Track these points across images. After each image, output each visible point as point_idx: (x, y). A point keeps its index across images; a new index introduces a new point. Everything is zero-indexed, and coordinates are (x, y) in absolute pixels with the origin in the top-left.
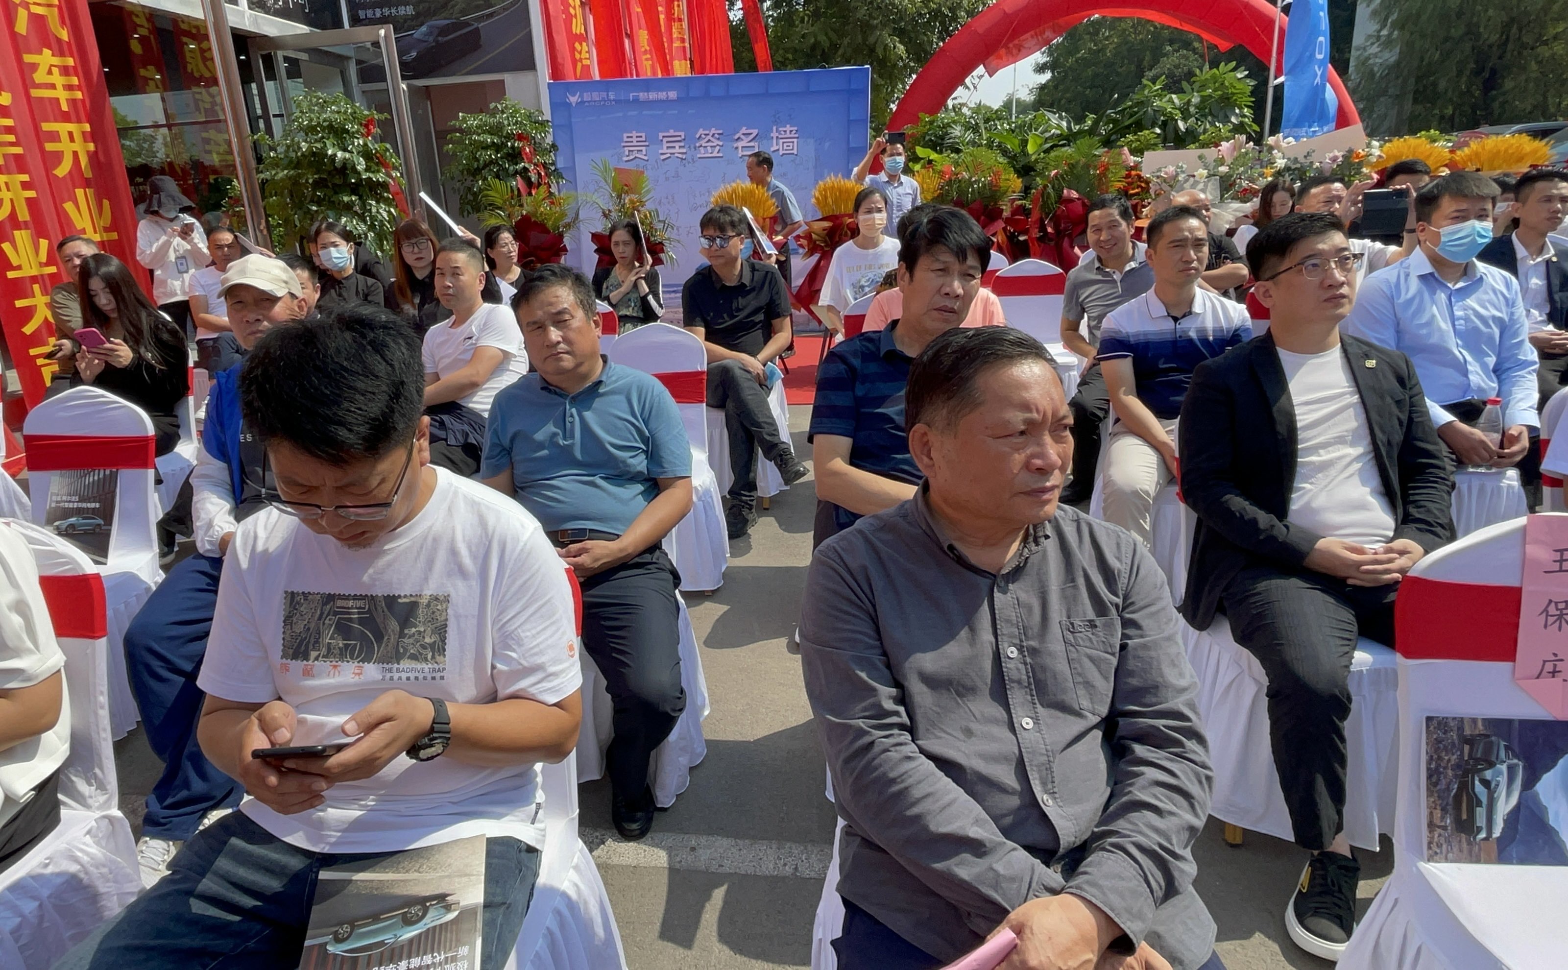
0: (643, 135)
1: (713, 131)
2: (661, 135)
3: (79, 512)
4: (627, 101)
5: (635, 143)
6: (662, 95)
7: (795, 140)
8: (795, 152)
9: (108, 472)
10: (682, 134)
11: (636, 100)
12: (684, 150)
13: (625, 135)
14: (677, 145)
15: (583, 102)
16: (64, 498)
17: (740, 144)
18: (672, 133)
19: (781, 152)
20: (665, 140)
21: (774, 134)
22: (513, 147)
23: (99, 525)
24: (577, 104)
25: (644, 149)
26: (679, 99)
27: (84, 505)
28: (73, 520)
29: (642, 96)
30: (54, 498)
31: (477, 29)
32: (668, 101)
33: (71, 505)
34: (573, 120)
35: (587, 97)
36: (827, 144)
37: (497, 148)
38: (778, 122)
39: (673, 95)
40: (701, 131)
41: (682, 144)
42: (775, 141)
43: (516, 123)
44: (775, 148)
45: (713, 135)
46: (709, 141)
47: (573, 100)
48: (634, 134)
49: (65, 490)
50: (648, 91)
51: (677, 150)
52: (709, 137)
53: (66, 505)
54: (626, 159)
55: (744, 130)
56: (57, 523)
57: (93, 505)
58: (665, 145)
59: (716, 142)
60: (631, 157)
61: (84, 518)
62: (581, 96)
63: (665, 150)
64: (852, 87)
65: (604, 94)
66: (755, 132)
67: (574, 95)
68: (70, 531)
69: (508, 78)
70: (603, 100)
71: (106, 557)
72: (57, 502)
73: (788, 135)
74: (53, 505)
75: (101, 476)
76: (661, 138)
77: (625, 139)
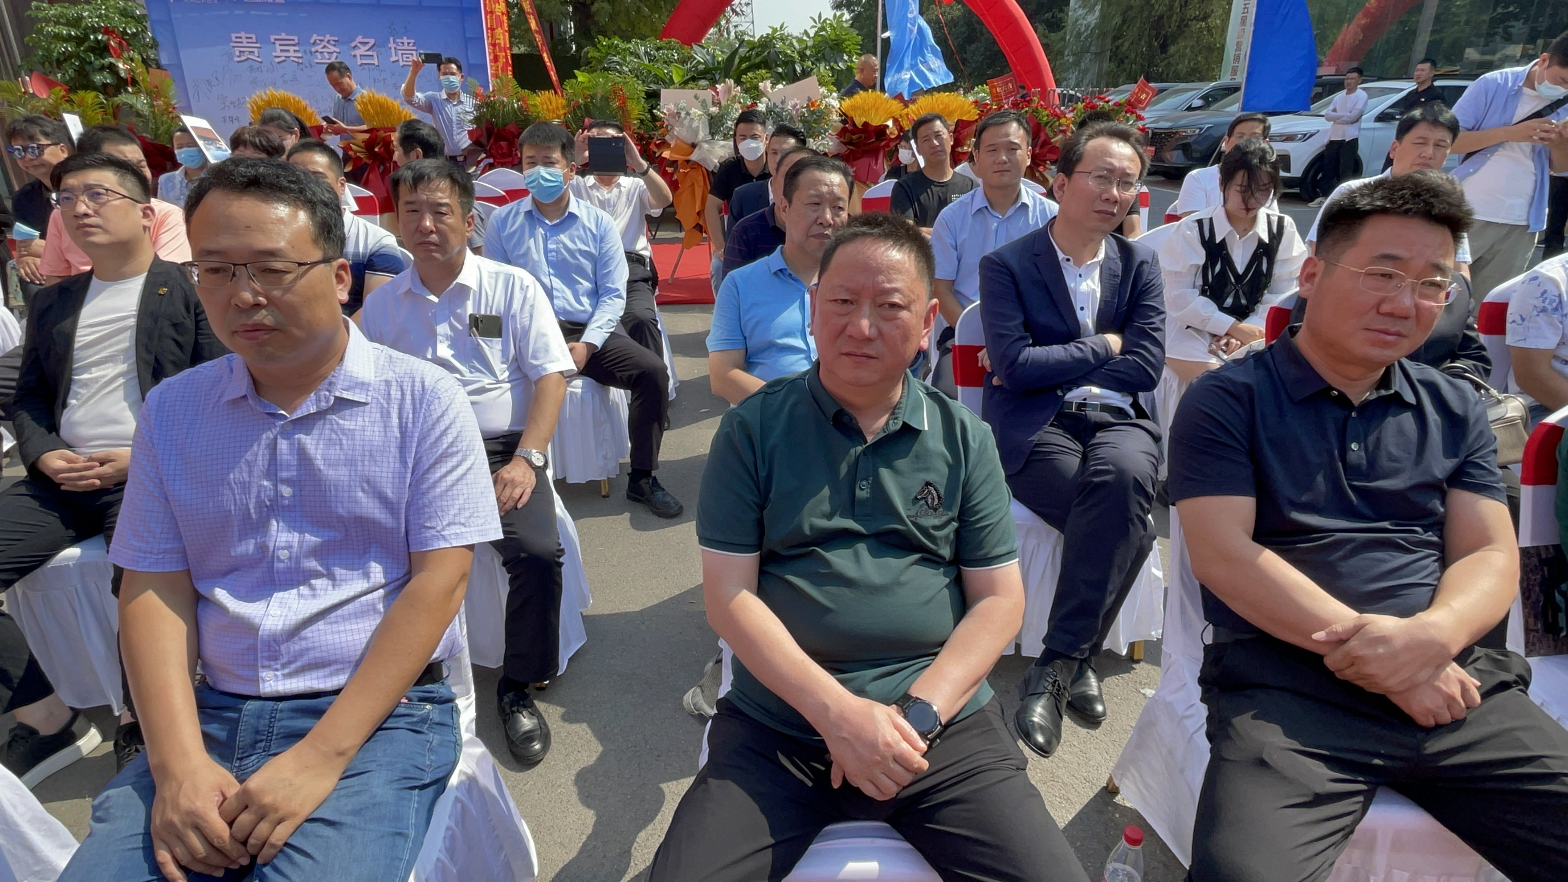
1: (328, 37)
5: (245, 45)
10: (296, 38)
12: (299, 55)
13: (233, 36)
14: (292, 48)
17: (358, 52)
18: (283, 36)
19: (401, 63)
20: (277, 42)
21: (392, 45)
22: (97, 40)
25: (256, 50)
26: (287, 3)
32: (275, 3)
34: (173, 16)
37: (79, 40)
38: (397, 35)
40: (315, 37)
41: (297, 48)
42: (393, 50)
44: (394, 58)
45: (328, 42)
46: (324, 47)
48: (243, 34)
51: (292, 54)
52: (325, 43)
54: (237, 59)
55: (360, 39)
58: (279, 48)
59: (332, 49)
60: (243, 58)
63: (279, 54)
66: (372, 41)
73: (406, 47)
76: (273, 40)
77: (234, 39)
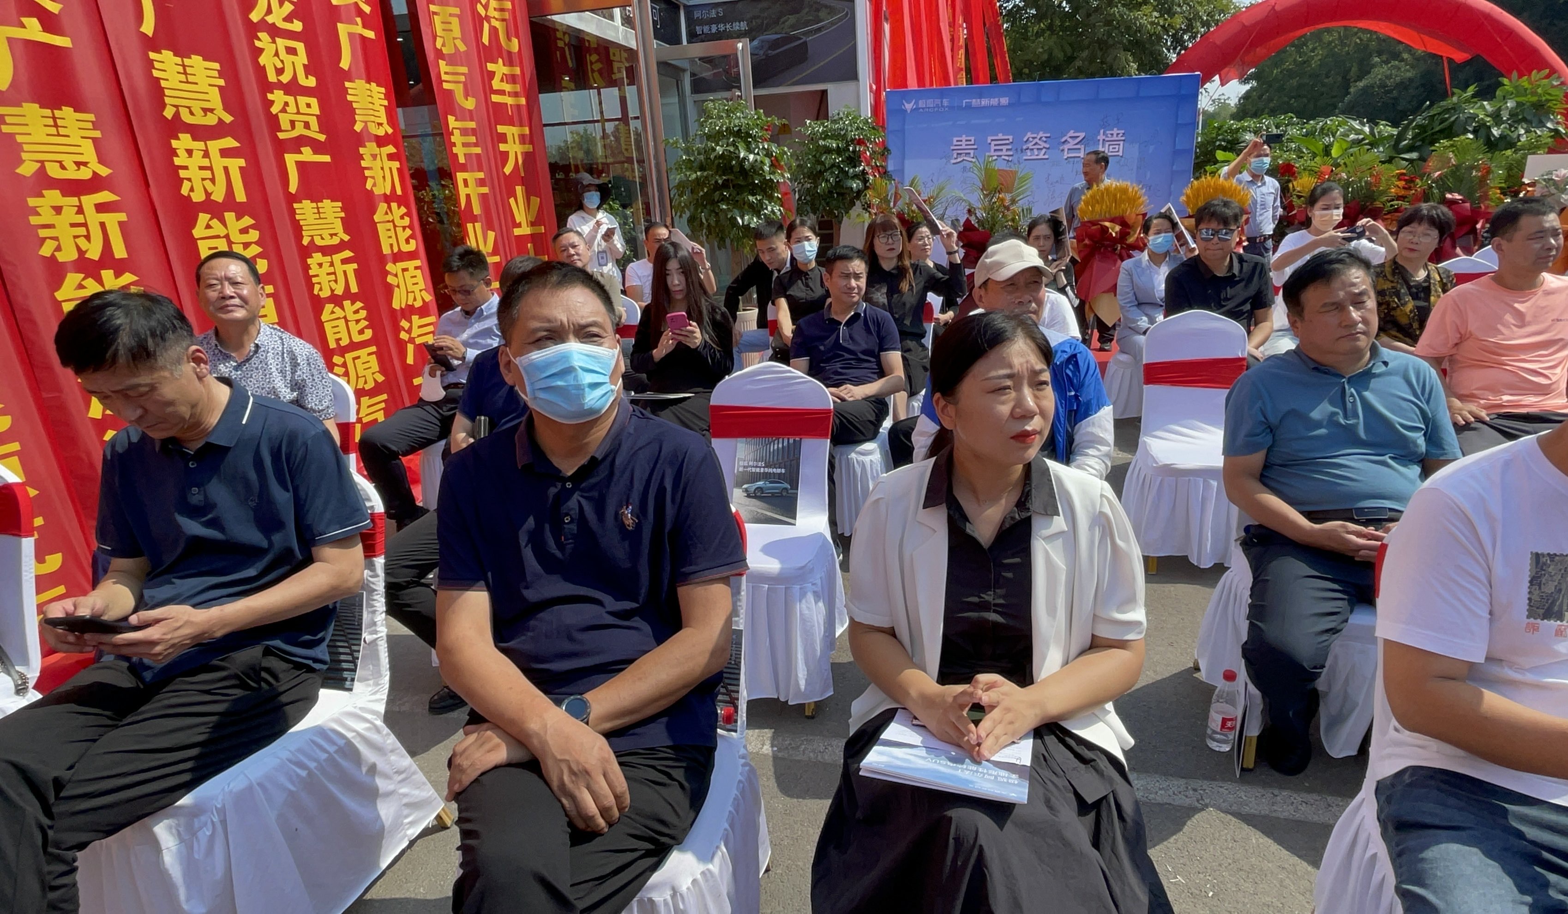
0: (973, 139)
1: (1041, 134)
2: (989, 139)
3: (765, 476)
4: (960, 108)
5: (964, 147)
6: (994, 102)
7: (1121, 143)
8: (1120, 154)
9: (791, 441)
10: (1011, 138)
11: (969, 107)
12: (1011, 153)
13: (955, 139)
14: (1004, 148)
15: (917, 109)
16: (751, 463)
17: (1066, 147)
18: (1000, 136)
20: (993, 143)
21: (1101, 137)
22: (854, 151)
23: (786, 489)
24: (912, 110)
25: (972, 152)
26: (1010, 105)
27: (771, 470)
28: (760, 483)
29: (975, 102)
30: (741, 463)
31: (805, 43)
32: (999, 106)
33: (758, 470)
34: (906, 127)
35: (921, 104)
36: (1151, 148)
37: (838, 151)
38: (1106, 126)
39: (1004, 101)
40: (1029, 135)
41: (1009, 147)
42: (1101, 142)
43: (858, 129)
45: (1040, 139)
46: (1036, 144)
47: (909, 106)
48: (964, 138)
49: (751, 456)
50: (980, 98)
51: (1004, 152)
52: (1037, 140)
53: (754, 470)
54: (953, 161)
55: (1071, 133)
56: (745, 486)
57: (779, 471)
58: (993, 147)
59: (1043, 145)
60: (959, 160)
61: (771, 482)
62: (916, 103)
63: (992, 153)
64: (1183, 92)
65: (938, 101)
66: (1082, 135)
67: (909, 103)
68: (759, 494)
69: (832, 89)
70: (937, 106)
71: (794, 518)
72: (744, 467)
73: (1115, 138)
74: (741, 469)
75: (786, 443)
76: (989, 141)
77: (955, 143)
